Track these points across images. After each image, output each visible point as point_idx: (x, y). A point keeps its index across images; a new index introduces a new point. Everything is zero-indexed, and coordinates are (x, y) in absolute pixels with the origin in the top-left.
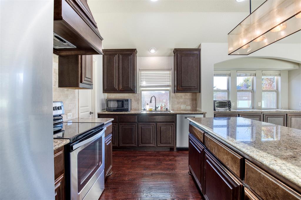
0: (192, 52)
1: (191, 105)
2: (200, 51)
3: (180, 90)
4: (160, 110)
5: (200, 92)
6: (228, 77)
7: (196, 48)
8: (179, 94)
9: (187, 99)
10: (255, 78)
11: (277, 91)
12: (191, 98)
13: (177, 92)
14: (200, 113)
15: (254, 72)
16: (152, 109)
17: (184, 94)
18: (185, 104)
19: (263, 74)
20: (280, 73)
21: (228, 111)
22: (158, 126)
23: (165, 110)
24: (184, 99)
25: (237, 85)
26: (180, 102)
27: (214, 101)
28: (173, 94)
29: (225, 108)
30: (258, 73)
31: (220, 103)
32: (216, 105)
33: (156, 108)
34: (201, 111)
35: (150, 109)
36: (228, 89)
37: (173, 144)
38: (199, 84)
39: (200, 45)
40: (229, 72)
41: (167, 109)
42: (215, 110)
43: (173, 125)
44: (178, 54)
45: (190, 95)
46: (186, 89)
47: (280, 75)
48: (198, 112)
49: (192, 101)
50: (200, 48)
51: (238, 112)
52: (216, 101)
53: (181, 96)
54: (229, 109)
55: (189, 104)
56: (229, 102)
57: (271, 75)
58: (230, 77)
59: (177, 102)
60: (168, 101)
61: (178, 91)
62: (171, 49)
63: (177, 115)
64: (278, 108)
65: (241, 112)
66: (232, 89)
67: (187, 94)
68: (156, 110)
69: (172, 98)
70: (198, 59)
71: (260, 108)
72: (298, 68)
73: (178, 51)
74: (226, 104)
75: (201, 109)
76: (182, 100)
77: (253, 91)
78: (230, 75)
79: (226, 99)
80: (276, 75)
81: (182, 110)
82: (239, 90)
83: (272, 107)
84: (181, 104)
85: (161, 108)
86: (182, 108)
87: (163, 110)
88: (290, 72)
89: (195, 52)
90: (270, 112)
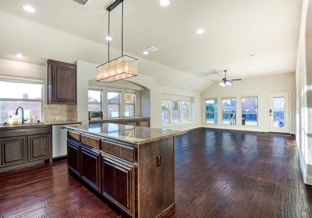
0: (68, 66)
1: (67, 116)
2: (76, 67)
3: (55, 101)
4: (29, 123)
5: (76, 104)
6: (101, 92)
7: (73, 63)
8: (54, 106)
9: (63, 110)
10: (120, 94)
11: (134, 104)
12: (67, 110)
13: (51, 104)
14: (76, 123)
15: (120, 90)
16: (18, 122)
17: (60, 105)
18: (61, 115)
19: (125, 92)
20: (136, 92)
21: (101, 119)
22: (29, 140)
23: (37, 122)
24: (59, 110)
25: (108, 99)
26: (55, 113)
27: (89, 112)
28: (47, 105)
29: (98, 118)
30: (122, 90)
31: (94, 113)
32: (91, 115)
33: (23, 121)
34: (77, 121)
35: (14, 122)
36: (101, 102)
37: (49, 155)
38: (75, 97)
39: (76, 62)
40: (101, 88)
41: (39, 122)
42: (89, 119)
43: (48, 136)
44: (53, 66)
45: (66, 106)
46: (62, 101)
47: (135, 93)
48: (74, 122)
49: (68, 112)
50: (76, 64)
51: (108, 120)
52: (90, 112)
53: (56, 108)
54: (101, 118)
55: (65, 115)
56: (101, 112)
57: (130, 93)
58: (102, 92)
59: (52, 113)
60: (40, 113)
61: (53, 102)
62: (45, 59)
63: (53, 126)
64: (135, 117)
65: (110, 120)
66: (104, 102)
67: (62, 105)
68: (23, 123)
69: (44, 109)
70: (74, 74)
71: (124, 117)
72: (144, 90)
73: (53, 62)
74: (99, 114)
75: (77, 119)
76: (57, 112)
77: (119, 104)
78: (102, 90)
79: (100, 110)
80: (133, 93)
81: (58, 122)
82: (110, 102)
83: (131, 116)
84: (56, 115)
85: (32, 120)
86: (57, 120)
87: (34, 122)
88: (141, 91)
89: (72, 67)
90: (129, 119)
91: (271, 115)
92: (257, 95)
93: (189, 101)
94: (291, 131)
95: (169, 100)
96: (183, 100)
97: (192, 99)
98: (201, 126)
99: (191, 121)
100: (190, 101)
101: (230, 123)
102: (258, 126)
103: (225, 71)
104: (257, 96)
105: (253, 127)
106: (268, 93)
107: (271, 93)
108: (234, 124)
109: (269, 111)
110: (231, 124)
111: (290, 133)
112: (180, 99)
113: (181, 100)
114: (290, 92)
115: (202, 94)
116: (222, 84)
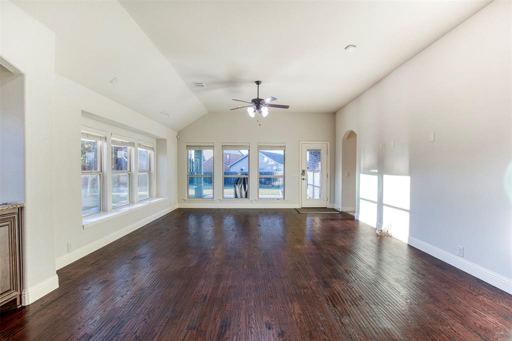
91: (303, 179)
92: (284, 145)
93: (153, 148)
94: (330, 203)
95: (101, 138)
96: (140, 145)
97: (160, 143)
98: (177, 206)
99: (158, 197)
100: (155, 148)
101: (233, 196)
102: (284, 198)
103: (258, 83)
104: (283, 147)
105: (278, 201)
106: (301, 142)
107: (305, 142)
108: (241, 197)
109: (301, 172)
110: (236, 197)
111: (328, 207)
112: (133, 141)
113: (136, 145)
114: (328, 143)
115: (180, 134)
116: (251, 111)
